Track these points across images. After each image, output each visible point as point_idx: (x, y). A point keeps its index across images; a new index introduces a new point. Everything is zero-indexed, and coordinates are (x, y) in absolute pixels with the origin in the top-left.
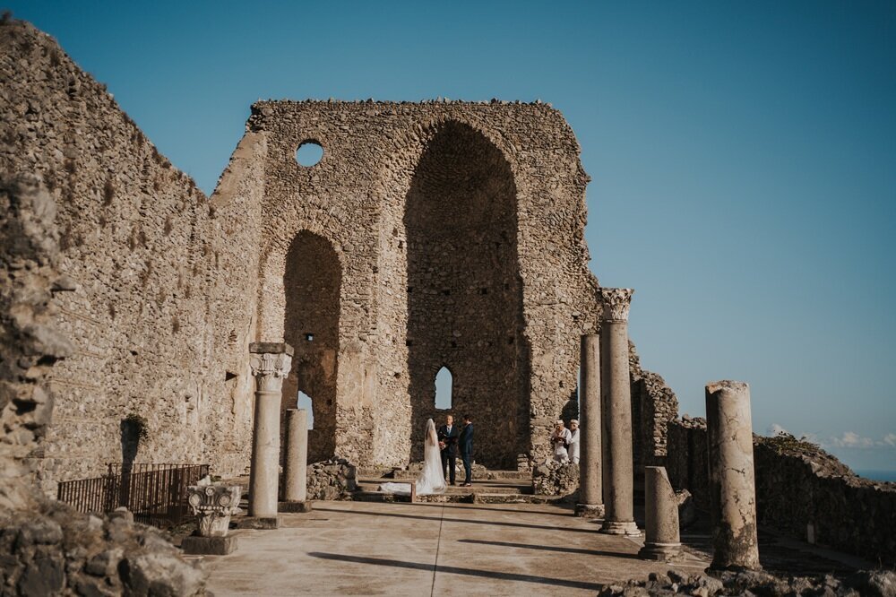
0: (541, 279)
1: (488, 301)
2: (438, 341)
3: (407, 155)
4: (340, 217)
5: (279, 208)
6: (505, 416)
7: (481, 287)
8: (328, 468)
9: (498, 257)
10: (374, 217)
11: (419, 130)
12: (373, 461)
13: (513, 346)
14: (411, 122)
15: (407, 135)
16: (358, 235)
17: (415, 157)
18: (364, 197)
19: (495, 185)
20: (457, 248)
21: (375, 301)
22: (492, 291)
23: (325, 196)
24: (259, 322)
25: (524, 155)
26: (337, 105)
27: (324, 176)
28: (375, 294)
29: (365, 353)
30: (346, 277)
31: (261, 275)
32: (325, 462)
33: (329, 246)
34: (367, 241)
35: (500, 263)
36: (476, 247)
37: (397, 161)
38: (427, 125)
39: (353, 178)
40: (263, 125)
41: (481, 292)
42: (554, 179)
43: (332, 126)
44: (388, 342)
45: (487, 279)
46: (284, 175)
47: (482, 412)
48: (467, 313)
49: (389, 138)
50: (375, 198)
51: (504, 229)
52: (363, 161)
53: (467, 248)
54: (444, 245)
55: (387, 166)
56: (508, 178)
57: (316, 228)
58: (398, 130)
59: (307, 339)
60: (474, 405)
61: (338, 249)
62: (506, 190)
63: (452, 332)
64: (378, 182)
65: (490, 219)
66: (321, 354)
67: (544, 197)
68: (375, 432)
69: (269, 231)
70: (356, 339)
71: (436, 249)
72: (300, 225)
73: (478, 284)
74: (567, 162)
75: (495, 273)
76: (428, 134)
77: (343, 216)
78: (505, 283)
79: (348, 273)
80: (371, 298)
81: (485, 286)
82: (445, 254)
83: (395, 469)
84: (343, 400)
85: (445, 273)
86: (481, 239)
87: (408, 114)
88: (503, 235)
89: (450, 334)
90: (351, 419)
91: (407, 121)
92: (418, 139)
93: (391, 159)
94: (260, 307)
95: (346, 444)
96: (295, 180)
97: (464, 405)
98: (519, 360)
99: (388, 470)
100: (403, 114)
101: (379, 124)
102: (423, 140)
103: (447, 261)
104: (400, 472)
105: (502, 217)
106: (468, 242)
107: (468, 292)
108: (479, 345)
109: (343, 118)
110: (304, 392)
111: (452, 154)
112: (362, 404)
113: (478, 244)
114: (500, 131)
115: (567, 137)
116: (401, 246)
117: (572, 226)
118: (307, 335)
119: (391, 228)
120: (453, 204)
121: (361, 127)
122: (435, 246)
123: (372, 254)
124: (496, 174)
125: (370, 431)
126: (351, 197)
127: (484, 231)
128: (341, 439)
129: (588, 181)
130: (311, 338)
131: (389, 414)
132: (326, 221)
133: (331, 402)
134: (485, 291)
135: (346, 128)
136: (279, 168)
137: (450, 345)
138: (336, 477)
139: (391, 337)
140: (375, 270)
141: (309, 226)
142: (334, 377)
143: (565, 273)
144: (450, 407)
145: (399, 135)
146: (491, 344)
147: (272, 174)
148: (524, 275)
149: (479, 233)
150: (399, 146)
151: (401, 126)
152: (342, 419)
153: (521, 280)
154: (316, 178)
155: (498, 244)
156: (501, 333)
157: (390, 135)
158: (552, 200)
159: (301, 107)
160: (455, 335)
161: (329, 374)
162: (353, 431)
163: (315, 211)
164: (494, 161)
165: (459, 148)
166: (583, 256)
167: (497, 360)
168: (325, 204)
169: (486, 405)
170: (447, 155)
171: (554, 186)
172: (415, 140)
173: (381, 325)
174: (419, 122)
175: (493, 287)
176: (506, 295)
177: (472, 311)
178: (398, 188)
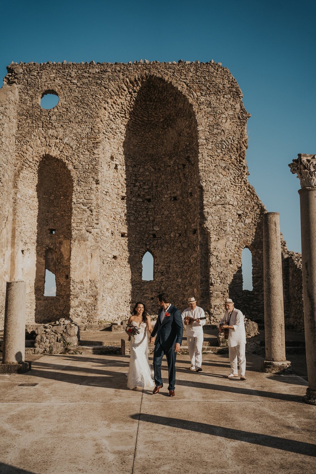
0: (216, 187)
1: (177, 205)
2: (143, 233)
3: (119, 101)
4: (71, 145)
5: (28, 139)
6: (191, 284)
7: (173, 195)
8: (55, 328)
9: (184, 174)
10: (96, 145)
11: (127, 82)
12: (97, 319)
13: (196, 235)
14: (121, 77)
15: (119, 86)
16: (85, 157)
17: (125, 104)
18: (88, 130)
19: (182, 123)
20: (155, 169)
21: (97, 205)
22: (181, 198)
23: (61, 130)
24: (14, 220)
25: (202, 99)
26: (68, 66)
27: (60, 116)
28: (97, 199)
29: (91, 241)
30: (76, 187)
31: (15, 187)
32: (53, 323)
33: (64, 166)
34: (91, 162)
35: (186, 178)
36: (169, 168)
37: (112, 105)
38: (133, 79)
39: (80, 117)
40: (16, 80)
41: (172, 199)
42: (224, 116)
43: (64, 80)
44: (108, 234)
45: (177, 190)
46: (31, 116)
47: (174, 282)
48: (163, 214)
49: (105, 88)
50: (96, 131)
51: (189, 154)
52: (87, 105)
53: (162, 169)
54: (146, 167)
55: (105, 109)
56: (191, 117)
57: (55, 153)
58: (113, 83)
59: (52, 233)
60: (169, 278)
61: (70, 167)
62: (189, 127)
63: (153, 227)
64: (98, 120)
65: (178, 148)
66: (61, 243)
67: (217, 129)
68: (99, 298)
69: (21, 155)
70: (84, 231)
71: (141, 170)
72: (43, 151)
73: (170, 194)
74: (233, 103)
75: (182, 186)
76: (134, 86)
77: (74, 144)
78: (189, 191)
79: (78, 184)
80: (94, 203)
81: (176, 195)
82: (147, 173)
83: (113, 324)
84: (75, 275)
85: (147, 187)
86: (172, 163)
87: (119, 71)
88: (188, 159)
89: (152, 229)
90: (81, 289)
91: (119, 77)
92: (126, 89)
93: (108, 103)
94: (14, 210)
95: (78, 306)
96: (39, 119)
97: (162, 277)
98: (201, 245)
99: (107, 324)
100: (115, 72)
101: (99, 79)
102: (131, 90)
103: (149, 178)
104: (116, 327)
105: (187, 146)
106: (163, 165)
107: (164, 200)
108: (172, 236)
109: (73, 74)
110: (49, 270)
111: (151, 101)
112: (89, 278)
113: (170, 166)
114: (185, 82)
115: (233, 86)
116: (116, 168)
117: (237, 149)
118: (51, 231)
119: (109, 155)
120: (152, 139)
121: (86, 81)
122: (140, 168)
123: (95, 170)
124: (182, 115)
125: (95, 297)
126: (79, 130)
127: (174, 157)
128: (74, 303)
129: (249, 117)
130: (54, 232)
131: (109, 285)
132: (61, 148)
133: (68, 277)
134: (175, 199)
135: (75, 81)
136: (28, 111)
137: (152, 236)
138: (62, 335)
139: (110, 231)
140: (97, 183)
141: (50, 152)
142: (69, 259)
143: (232, 184)
144: (152, 279)
145: (113, 86)
146: (180, 235)
147: (23, 115)
148: (204, 184)
149: (170, 158)
150: (113, 94)
151: (114, 80)
152: (74, 289)
153: (201, 188)
154: (54, 118)
155: (184, 166)
156: (187, 227)
157: (107, 86)
158: (223, 131)
159: (43, 68)
160: (155, 229)
161: (66, 257)
162: (82, 297)
163: (54, 141)
164: (181, 105)
165: (156, 98)
166: (244, 172)
167: (185, 246)
168: (61, 136)
169: (177, 277)
170: (148, 103)
171: (224, 121)
172: (125, 90)
173: (102, 221)
174: (127, 77)
175: (181, 195)
176: (190, 200)
177: (166, 213)
178: (114, 126)
